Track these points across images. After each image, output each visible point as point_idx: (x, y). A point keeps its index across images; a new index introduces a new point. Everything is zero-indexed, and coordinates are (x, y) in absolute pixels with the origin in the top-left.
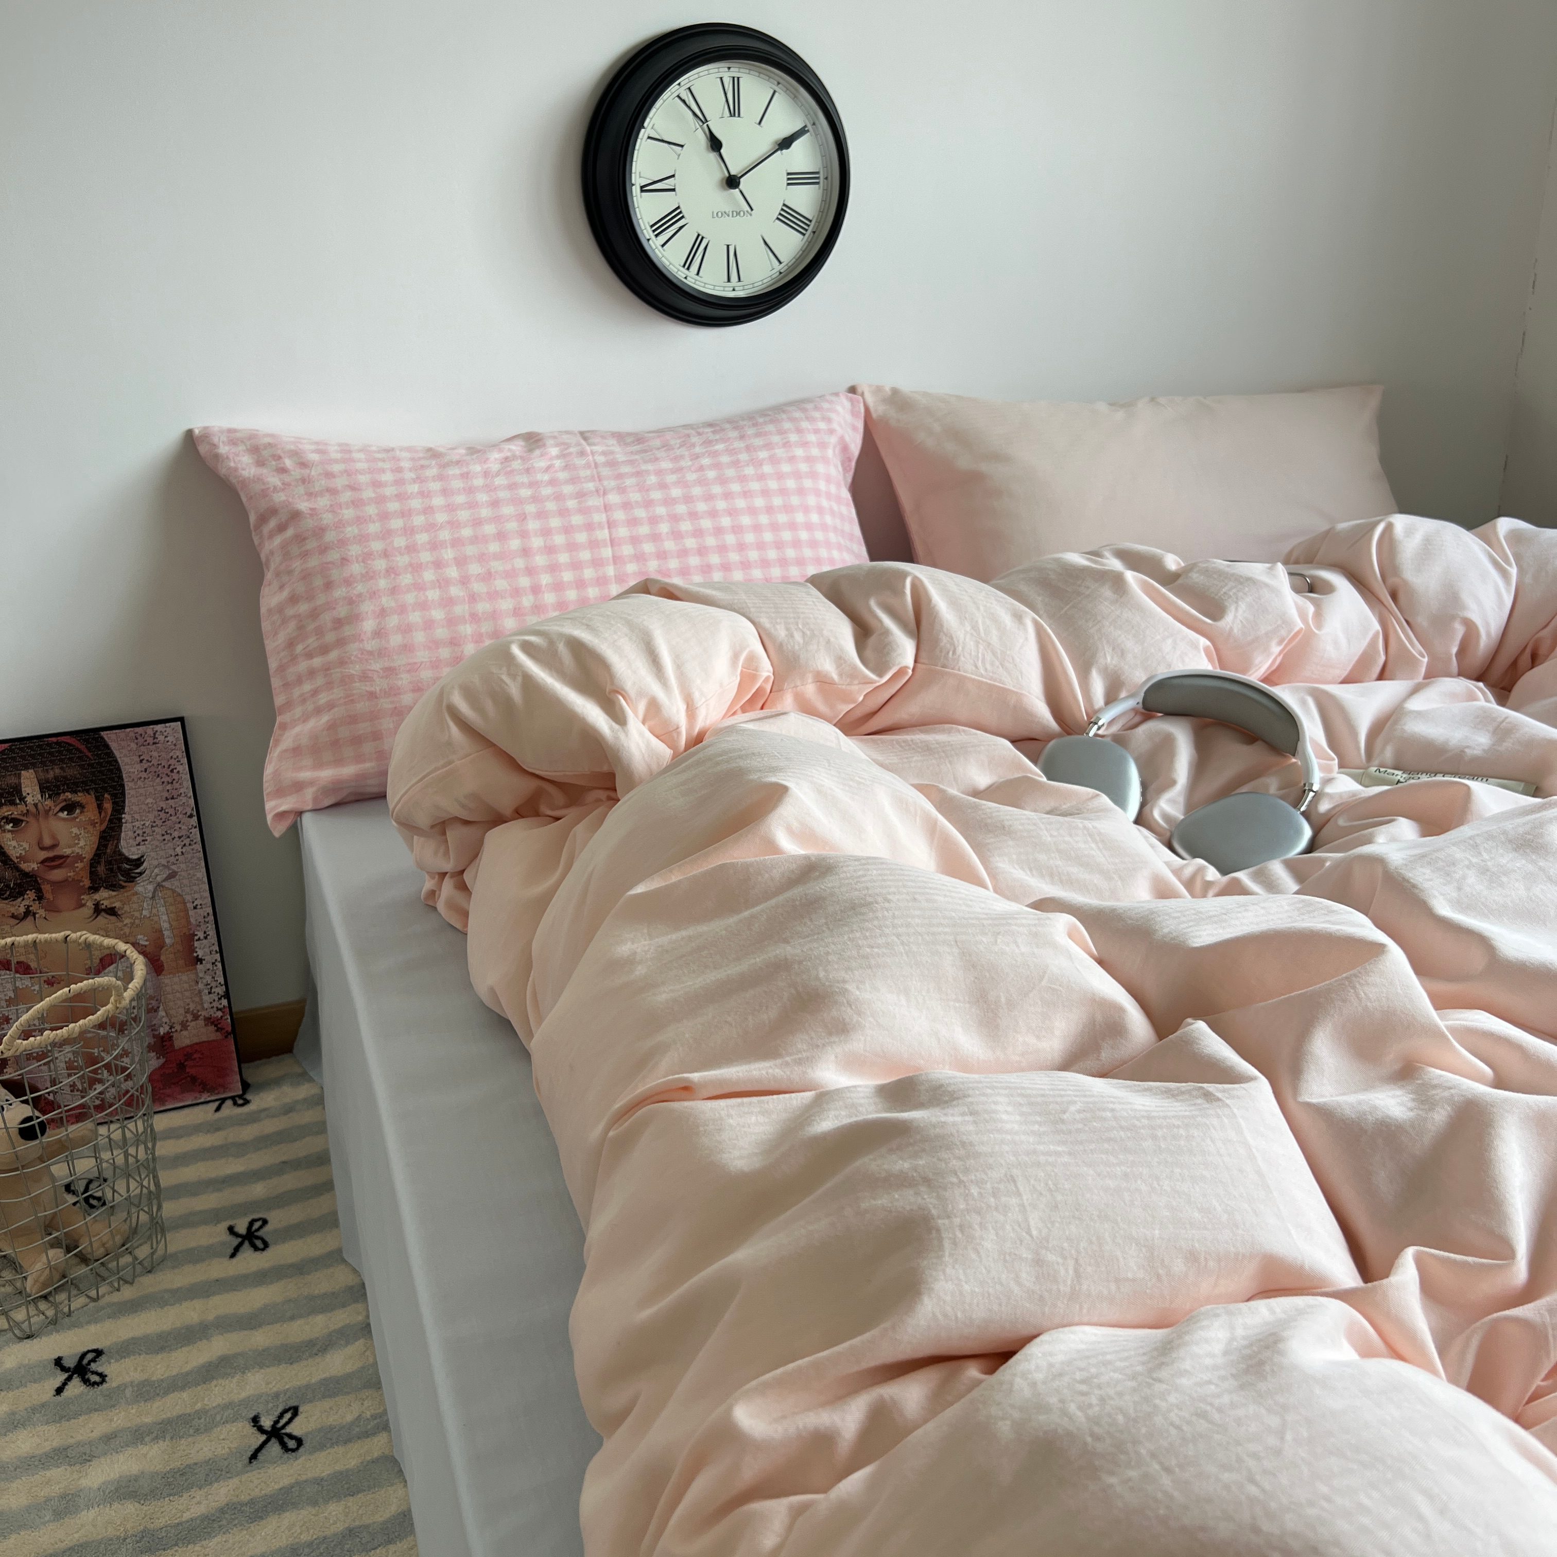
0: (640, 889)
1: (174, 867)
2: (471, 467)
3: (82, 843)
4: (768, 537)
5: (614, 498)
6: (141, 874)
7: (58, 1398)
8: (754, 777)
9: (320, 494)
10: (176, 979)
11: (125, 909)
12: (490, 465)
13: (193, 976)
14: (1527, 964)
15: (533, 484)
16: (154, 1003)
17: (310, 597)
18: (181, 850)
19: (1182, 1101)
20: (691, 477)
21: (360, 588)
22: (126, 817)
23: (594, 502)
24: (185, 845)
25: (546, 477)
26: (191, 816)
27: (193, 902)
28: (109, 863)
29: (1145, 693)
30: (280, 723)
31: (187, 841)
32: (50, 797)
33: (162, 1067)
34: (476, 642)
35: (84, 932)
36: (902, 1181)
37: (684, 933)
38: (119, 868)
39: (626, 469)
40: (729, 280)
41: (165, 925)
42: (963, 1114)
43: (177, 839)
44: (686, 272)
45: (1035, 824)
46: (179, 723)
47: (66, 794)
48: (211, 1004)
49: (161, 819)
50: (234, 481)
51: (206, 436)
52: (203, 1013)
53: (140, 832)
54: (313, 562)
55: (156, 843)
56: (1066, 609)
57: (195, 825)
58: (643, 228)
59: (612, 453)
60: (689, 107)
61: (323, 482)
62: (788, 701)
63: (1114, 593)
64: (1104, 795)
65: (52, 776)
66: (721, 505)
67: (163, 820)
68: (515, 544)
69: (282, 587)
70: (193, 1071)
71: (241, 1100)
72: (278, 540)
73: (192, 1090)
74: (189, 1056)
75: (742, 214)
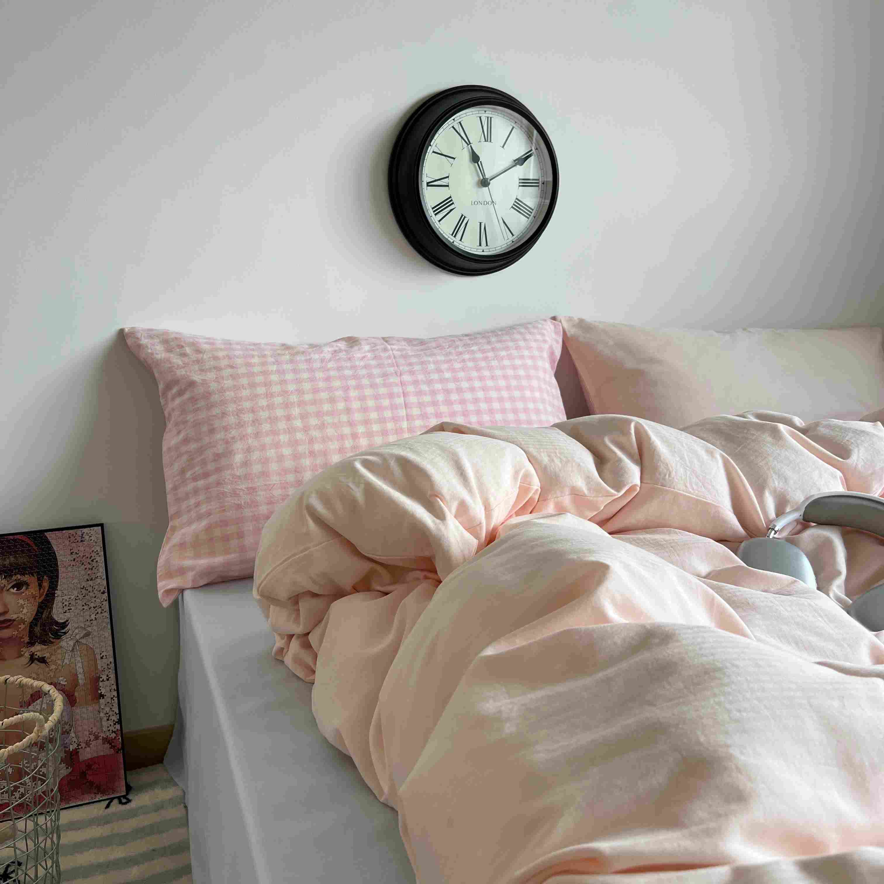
0: (490, 651)
1: (89, 629)
2: (312, 355)
3: (25, 611)
4: (508, 405)
5: (407, 378)
6: (65, 633)
8: (573, 556)
9: (210, 370)
10: (84, 710)
11: (51, 659)
12: (325, 355)
13: (97, 707)
15: (353, 367)
16: (67, 727)
17: (198, 440)
18: (95, 616)
20: (457, 366)
21: (234, 433)
22: (58, 592)
23: (393, 379)
25: (362, 363)
27: (101, 654)
28: (43, 625)
29: (805, 509)
30: (171, 526)
31: (99, 610)
32: (5, 577)
33: (69, 775)
34: (312, 470)
38: (50, 630)
39: (414, 360)
40: (480, 245)
41: (80, 670)
43: (92, 608)
44: (454, 239)
46: (100, 527)
47: (19, 576)
49: (82, 594)
50: (150, 361)
51: (133, 333)
52: (102, 735)
53: (67, 603)
54: (202, 415)
56: (739, 449)
57: (106, 599)
58: (428, 208)
59: (405, 349)
60: (459, 134)
61: (212, 363)
63: (773, 439)
65: (8, 563)
66: (477, 384)
67: (84, 595)
68: (341, 406)
69: (179, 433)
70: (90, 778)
71: (124, 800)
72: (178, 401)
73: (90, 793)
74: (89, 767)
75: (490, 203)
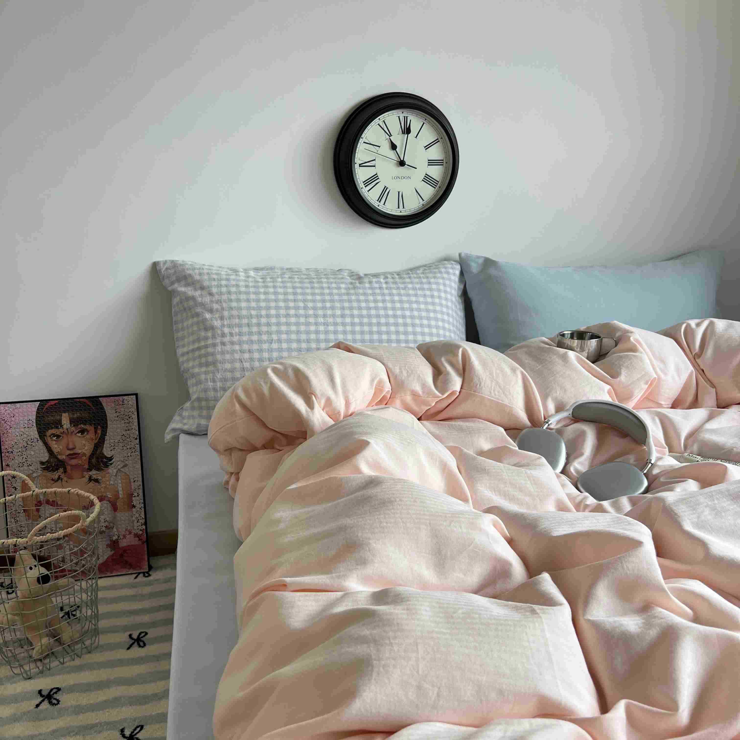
0: (293, 486)
3: (86, 448)
6: (111, 464)
7: (36, 709)
8: (356, 436)
10: (123, 514)
11: (102, 480)
13: (131, 513)
14: (724, 558)
16: (111, 524)
18: (130, 454)
19: (520, 613)
22: (107, 438)
24: (132, 452)
26: (136, 439)
28: (97, 458)
29: (573, 409)
31: (133, 450)
32: (74, 426)
33: (113, 555)
35: (77, 489)
36: (363, 640)
37: (306, 509)
38: (102, 461)
40: (399, 208)
41: (120, 489)
42: (404, 609)
43: (129, 449)
44: (379, 203)
45: (501, 470)
46: (135, 396)
47: (81, 425)
48: (138, 527)
52: (134, 531)
53: (113, 445)
55: (119, 450)
56: (539, 367)
57: (138, 443)
58: (359, 183)
60: (383, 129)
62: (398, 402)
63: (563, 362)
64: (543, 457)
65: (76, 417)
67: (124, 440)
70: (125, 558)
71: (147, 574)
73: (126, 568)
74: (125, 551)
75: (406, 178)
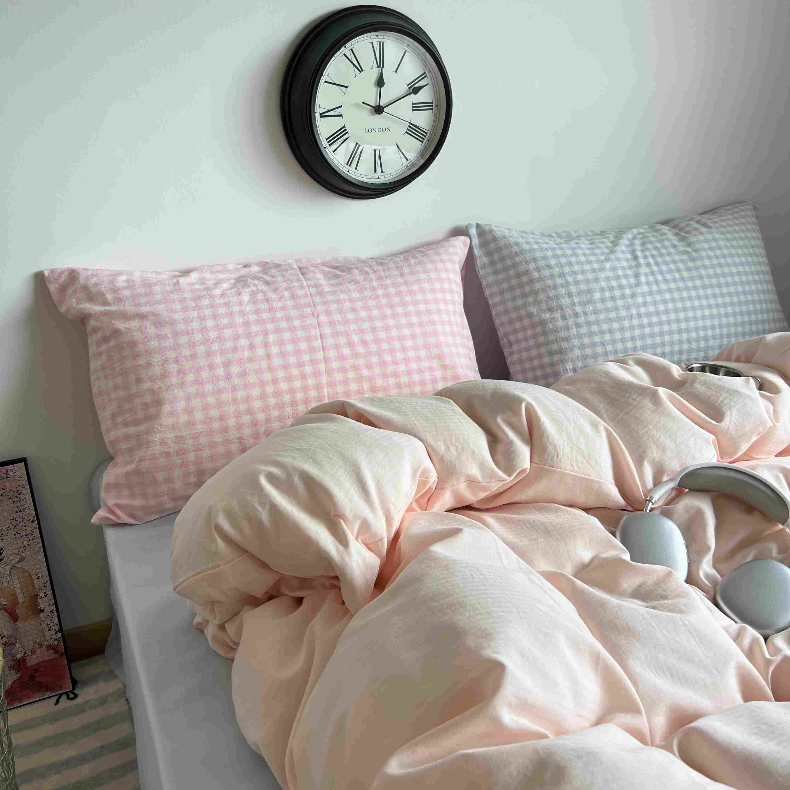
10: (27, 624)
13: (38, 621)
16: (12, 639)
18: (27, 543)
26: (33, 521)
29: (681, 478)
31: (31, 537)
33: (19, 679)
40: (375, 172)
41: (18, 591)
43: (25, 536)
44: (349, 168)
46: (23, 462)
49: (13, 525)
52: (46, 643)
55: (10, 540)
56: (621, 415)
57: (36, 526)
58: (322, 140)
60: (351, 62)
63: (653, 405)
71: (72, 695)
73: (40, 691)
74: (37, 670)
75: (384, 130)
